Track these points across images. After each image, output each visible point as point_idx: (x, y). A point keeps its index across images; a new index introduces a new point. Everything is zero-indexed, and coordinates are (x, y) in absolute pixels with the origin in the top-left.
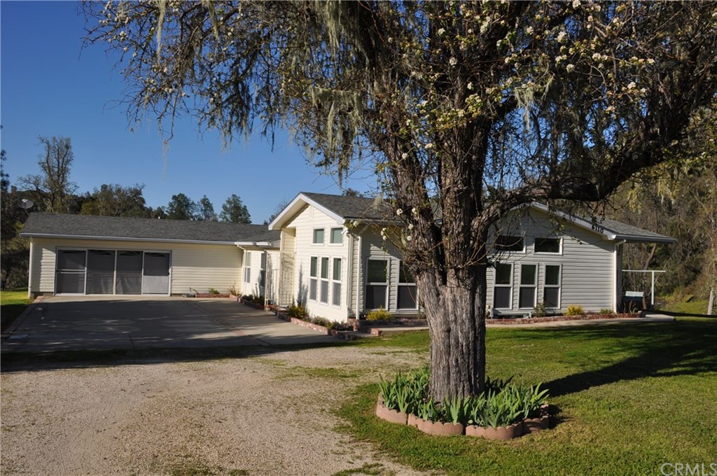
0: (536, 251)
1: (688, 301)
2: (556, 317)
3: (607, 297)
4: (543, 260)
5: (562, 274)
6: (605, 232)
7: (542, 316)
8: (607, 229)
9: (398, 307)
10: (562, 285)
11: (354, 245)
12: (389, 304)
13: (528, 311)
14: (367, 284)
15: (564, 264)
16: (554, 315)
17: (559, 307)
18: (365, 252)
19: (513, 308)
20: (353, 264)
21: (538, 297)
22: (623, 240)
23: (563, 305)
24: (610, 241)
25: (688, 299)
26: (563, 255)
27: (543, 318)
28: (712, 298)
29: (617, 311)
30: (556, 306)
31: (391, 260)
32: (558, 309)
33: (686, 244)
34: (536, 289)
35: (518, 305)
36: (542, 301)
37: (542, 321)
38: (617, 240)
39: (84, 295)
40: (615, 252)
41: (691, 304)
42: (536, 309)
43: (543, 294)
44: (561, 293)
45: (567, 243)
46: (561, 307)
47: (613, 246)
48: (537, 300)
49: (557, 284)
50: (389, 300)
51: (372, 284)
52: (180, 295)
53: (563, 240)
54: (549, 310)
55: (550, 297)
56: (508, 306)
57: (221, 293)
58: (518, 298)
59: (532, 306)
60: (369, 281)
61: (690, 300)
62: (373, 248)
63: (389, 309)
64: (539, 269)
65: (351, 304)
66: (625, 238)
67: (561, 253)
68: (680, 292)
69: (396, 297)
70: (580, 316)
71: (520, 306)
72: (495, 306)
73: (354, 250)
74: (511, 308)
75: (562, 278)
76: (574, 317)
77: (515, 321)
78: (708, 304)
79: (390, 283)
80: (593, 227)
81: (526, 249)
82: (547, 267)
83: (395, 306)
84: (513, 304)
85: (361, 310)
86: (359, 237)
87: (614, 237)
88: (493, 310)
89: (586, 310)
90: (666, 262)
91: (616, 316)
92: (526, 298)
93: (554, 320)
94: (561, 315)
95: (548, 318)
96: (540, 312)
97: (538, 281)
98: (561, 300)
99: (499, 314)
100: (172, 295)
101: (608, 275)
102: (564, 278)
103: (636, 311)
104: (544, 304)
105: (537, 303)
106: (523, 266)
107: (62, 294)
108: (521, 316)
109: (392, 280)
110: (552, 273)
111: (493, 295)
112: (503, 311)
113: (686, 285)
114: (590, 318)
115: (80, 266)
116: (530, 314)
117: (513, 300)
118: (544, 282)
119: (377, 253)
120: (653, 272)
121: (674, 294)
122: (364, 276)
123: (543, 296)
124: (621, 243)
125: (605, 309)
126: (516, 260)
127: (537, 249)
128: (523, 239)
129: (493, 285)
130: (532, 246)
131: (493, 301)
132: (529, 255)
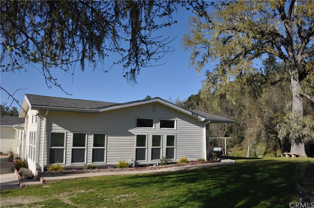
0: (161, 127)
1: (239, 150)
2: (172, 165)
3: (201, 152)
4: (165, 132)
5: (176, 140)
6: (199, 117)
7: (165, 164)
8: (200, 115)
9: (72, 162)
10: (176, 146)
11: (41, 123)
12: (66, 160)
13: (157, 161)
14: (50, 147)
15: (177, 134)
16: (172, 163)
17: (175, 159)
18: (49, 128)
19: (147, 160)
20: (40, 135)
21: (162, 153)
22: (208, 121)
23: (177, 158)
24: (202, 121)
25: (239, 149)
26: (176, 129)
27: (164, 166)
28: (249, 148)
29: (207, 159)
30: (173, 158)
31: (67, 133)
32: (174, 160)
33: (238, 127)
34: (161, 149)
35: (150, 159)
36: (165, 156)
37: (163, 168)
38: (205, 121)
40: (205, 128)
41: (241, 151)
42: (162, 160)
43: (165, 151)
44: (176, 150)
45: (178, 122)
46: (176, 159)
47: (204, 124)
48: (162, 155)
49: (173, 146)
50: (66, 158)
51: (53, 147)
53: (176, 121)
54: (169, 160)
55: (170, 153)
56: (144, 159)
57: (4, 153)
58: (150, 154)
59: (159, 158)
60: (51, 146)
61: (240, 150)
62: (54, 125)
63: (66, 163)
64: (163, 138)
65: (39, 161)
66: (210, 120)
67: (175, 128)
68: (237, 147)
69: (70, 156)
70: (186, 163)
71: (152, 159)
72: (136, 160)
73: (41, 126)
74: (146, 160)
75: (176, 142)
76: (182, 164)
77: (146, 168)
78: (247, 151)
79: (66, 147)
80: (192, 114)
81: (155, 126)
83: (70, 161)
84: (147, 158)
85: (45, 164)
86: (45, 119)
87: (204, 119)
88: (135, 162)
89: (189, 159)
90: (231, 134)
91: (206, 162)
92: (155, 154)
93: (171, 167)
94: (175, 163)
95: (167, 166)
96: (164, 162)
97: (162, 144)
98: (176, 155)
99: (139, 164)
101: (201, 140)
102: (177, 142)
103: (217, 159)
104: (166, 158)
105: (162, 157)
108: (152, 165)
109: (68, 145)
110: (171, 140)
111: (135, 155)
112: (141, 162)
113: (239, 143)
114: (191, 164)
116: (157, 164)
117: (147, 156)
118: (166, 145)
119: (57, 129)
120: (225, 138)
121: (235, 147)
122: (48, 143)
123: (165, 153)
124: (208, 123)
125: (200, 158)
126: (149, 132)
127: (162, 126)
128: (152, 120)
129: (135, 147)
130: (159, 124)
131: (135, 157)
132: (156, 129)
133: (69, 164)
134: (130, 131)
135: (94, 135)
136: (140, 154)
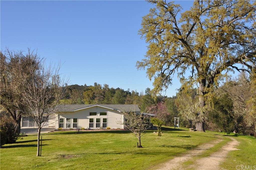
4: (102, 117)
5: (108, 120)
8: (118, 110)
10: (108, 123)
13: (98, 128)
15: (108, 118)
31: (64, 118)
34: (100, 123)
35: (96, 127)
36: (102, 126)
39: (28, 127)
40: (123, 115)
43: (102, 124)
45: (109, 113)
47: (122, 113)
49: (106, 122)
50: (64, 126)
51: (61, 123)
52: (50, 126)
54: (104, 128)
55: (105, 125)
56: (93, 127)
58: (96, 125)
59: (100, 127)
64: (101, 119)
67: (107, 115)
69: (66, 126)
72: (90, 127)
79: (64, 123)
80: (114, 109)
82: (103, 119)
85: (58, 128)
87: (120, 111)
91: (123, 129)
92: (98, 125)
96: (102, 128)
98: (107, 126)
100: (49, 127)
106: (96, 119)
107: (23, 127)
108: (96, 129)
110: (105, 120)
111: (89, 125)
112: (91, 128)
115: (27, 120)
118: (102, 122)
126: (95, 117)
127: (100, 115)
128: (96, 113)
129: (89, 123)
130: (99, 114)
131: (89, 126)
132: (98, 116)
133: (65, 128)
134: (87, 117)
135: (74, 119)
136: (91, 125)
